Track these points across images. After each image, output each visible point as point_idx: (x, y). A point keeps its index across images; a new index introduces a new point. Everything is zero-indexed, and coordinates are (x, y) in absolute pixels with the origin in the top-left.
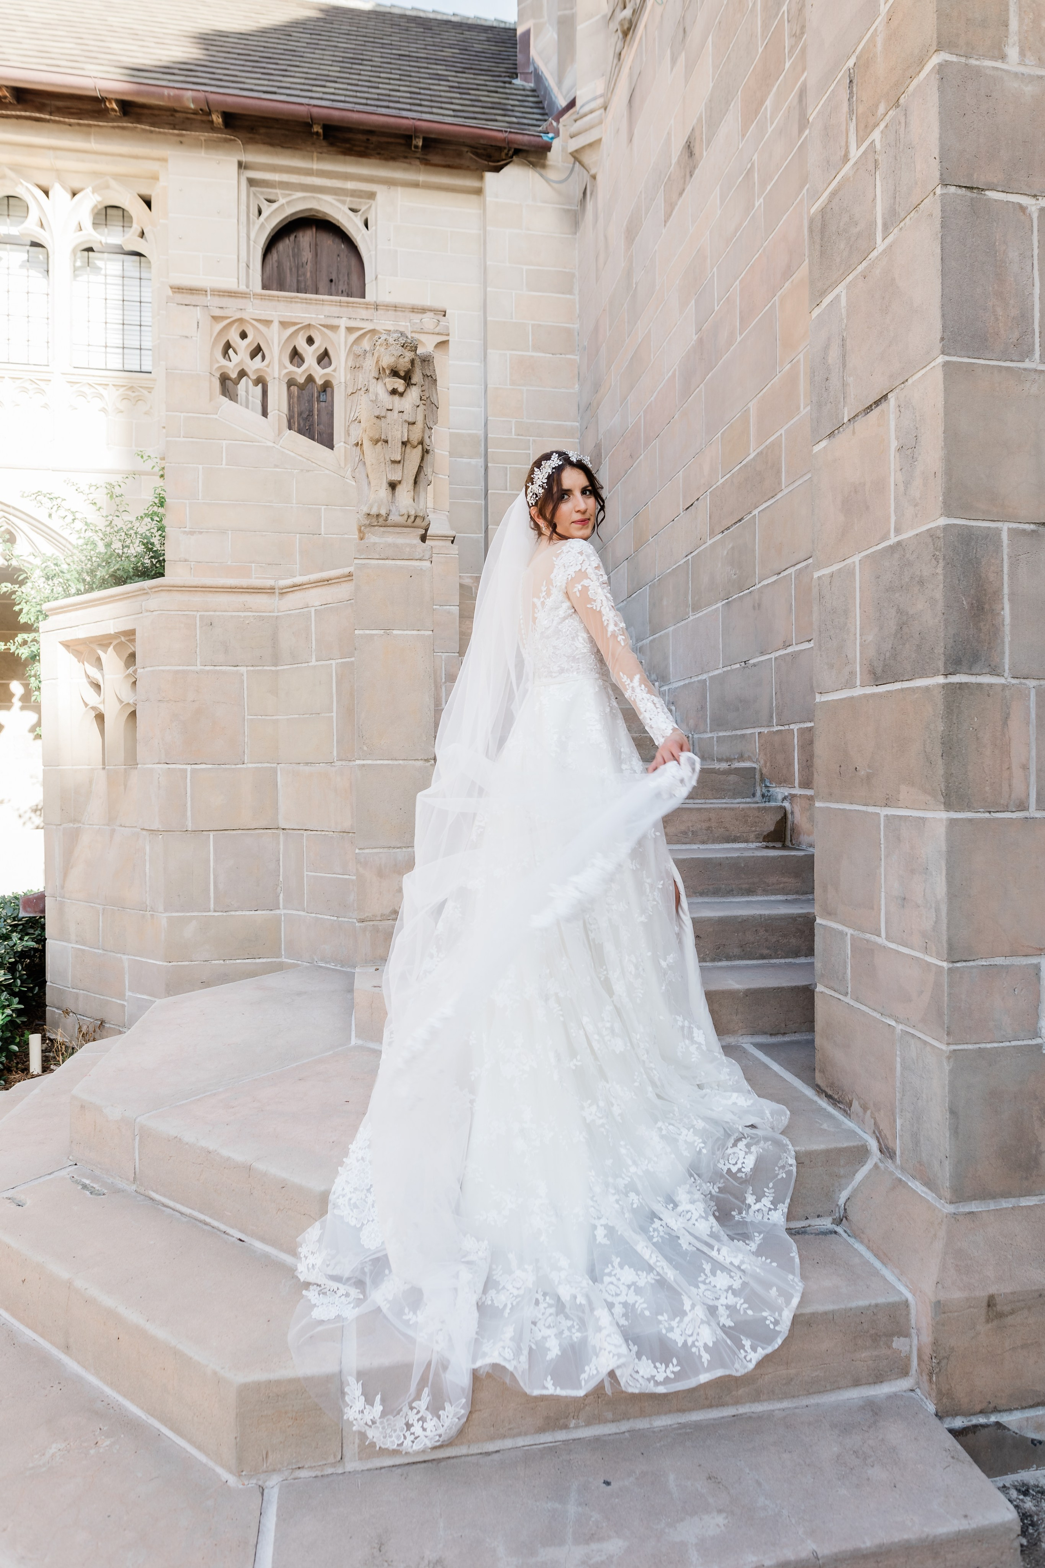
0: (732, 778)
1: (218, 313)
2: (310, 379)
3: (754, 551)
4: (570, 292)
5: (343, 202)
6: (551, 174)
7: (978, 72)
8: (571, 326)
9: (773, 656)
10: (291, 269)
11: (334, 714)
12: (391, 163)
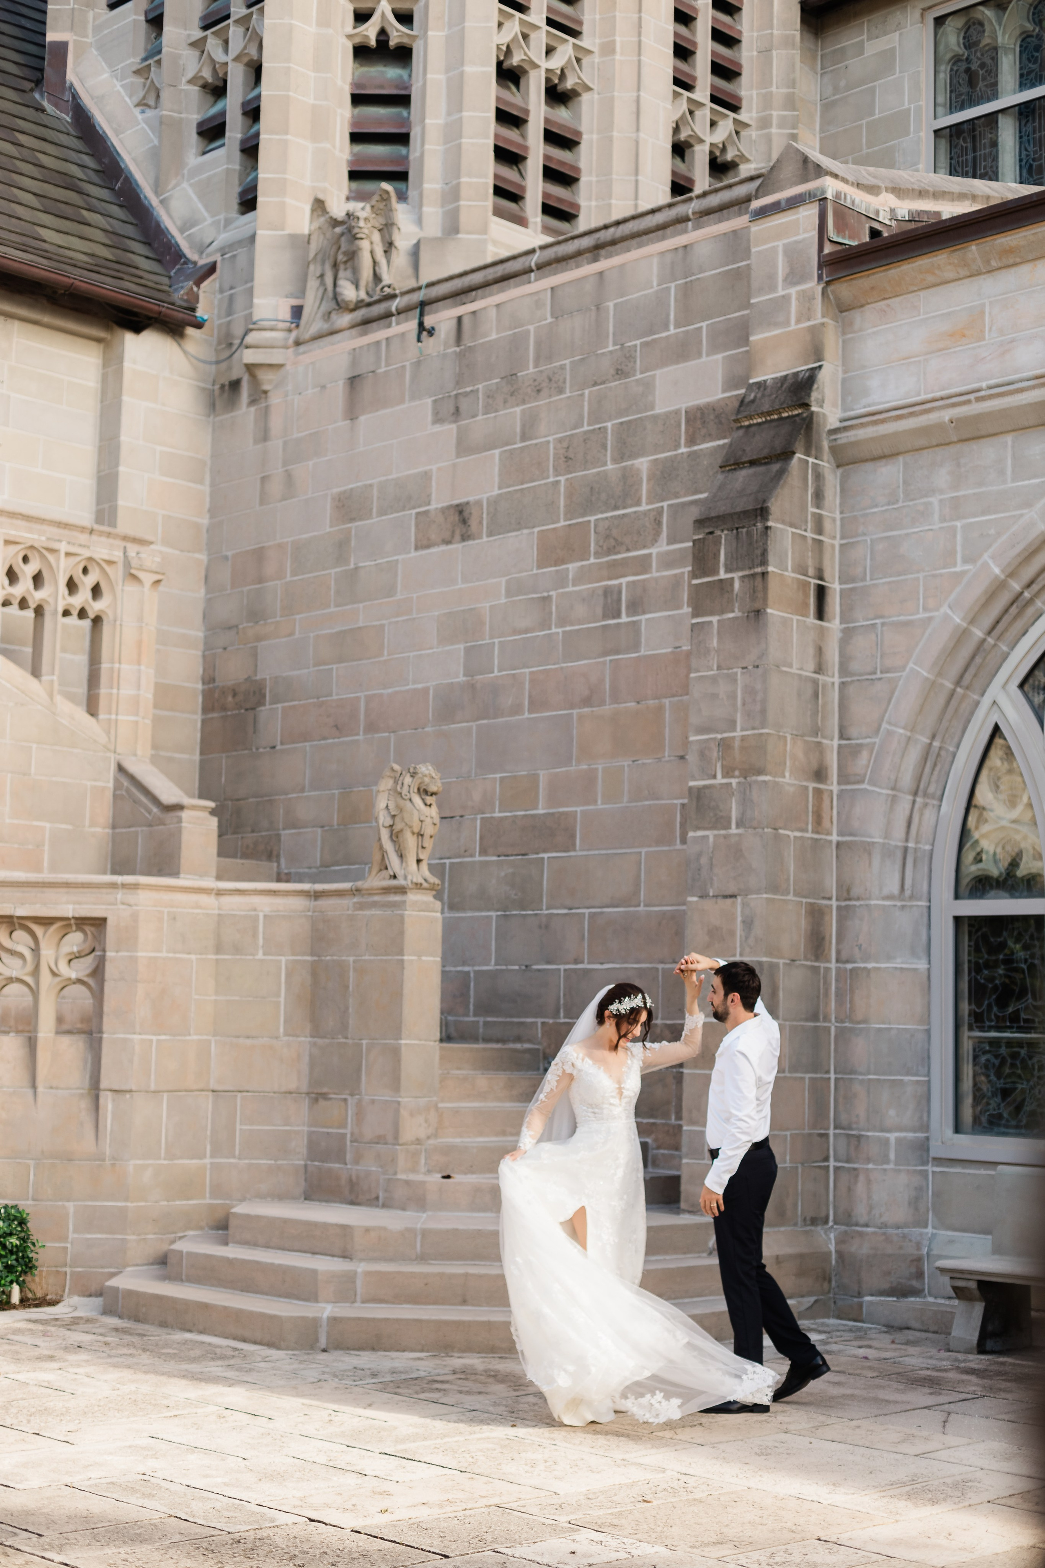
3: (541, 884)
4: (201, 482)
6: (189, 349)
8: (200, 521)
9: (562, 967)
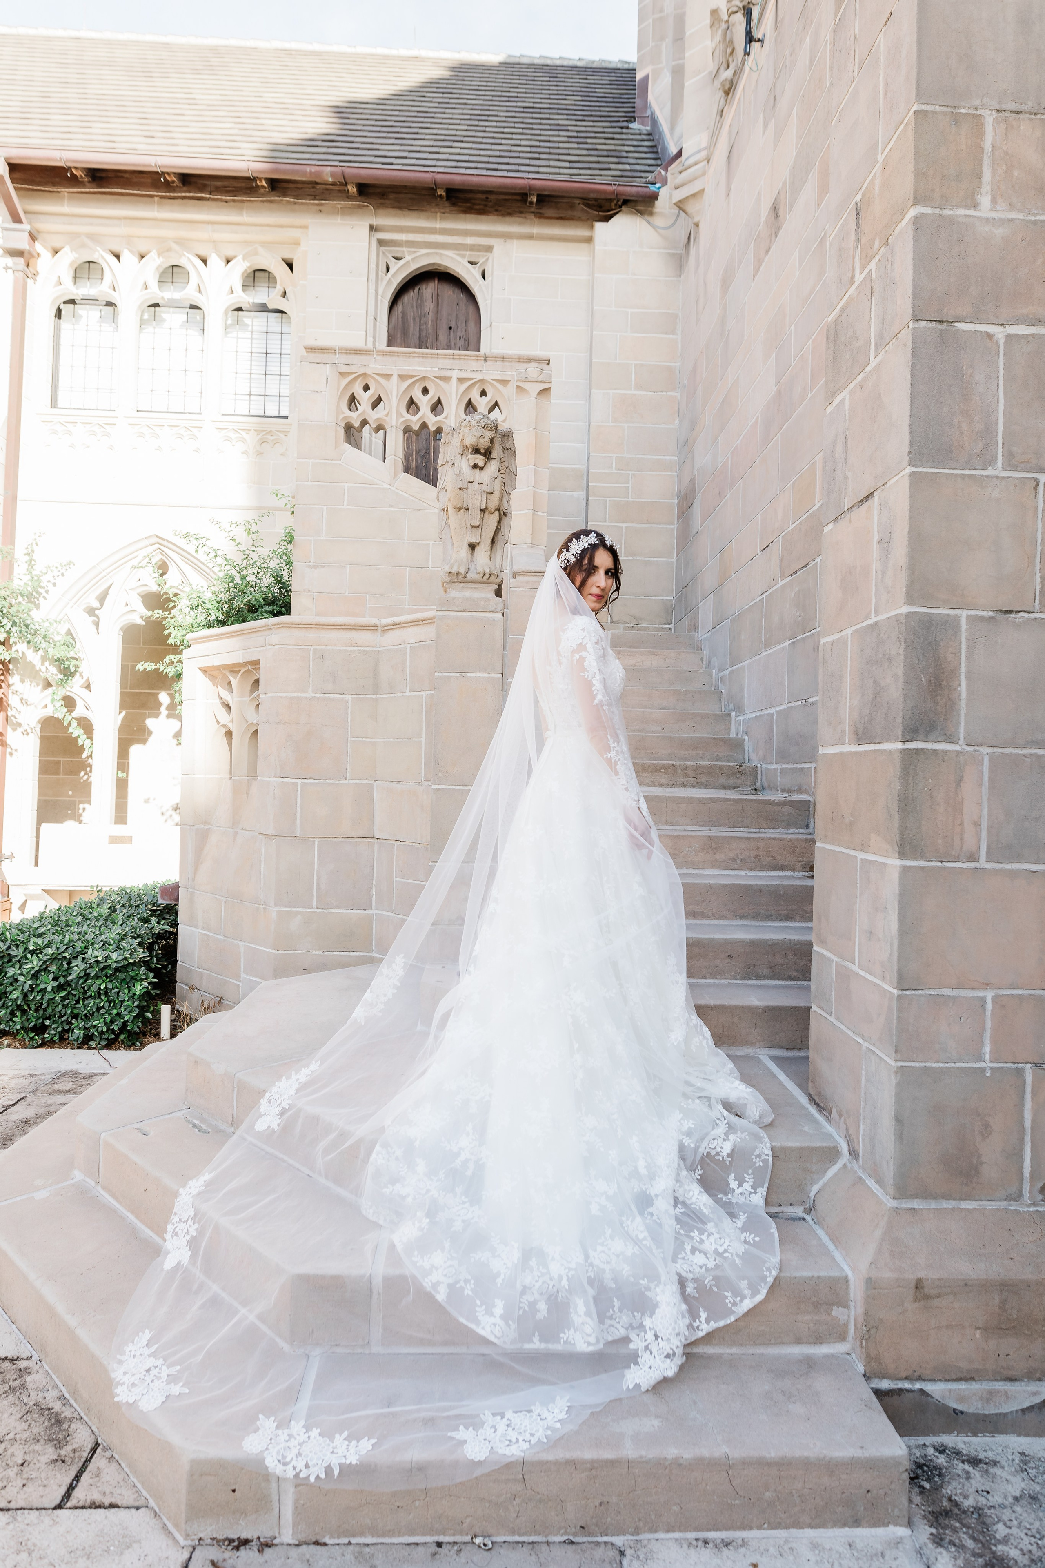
0: (787, 810)
1: (344, 369)
2: (424, 426)
3: (816, 596)
4: (673, 332)
5: (463, 256)
6: (658, 221)
7: (951, 220)
8: (672, 364)
10: (414, 319)
11: (423, 739)
12: (508, 219)
